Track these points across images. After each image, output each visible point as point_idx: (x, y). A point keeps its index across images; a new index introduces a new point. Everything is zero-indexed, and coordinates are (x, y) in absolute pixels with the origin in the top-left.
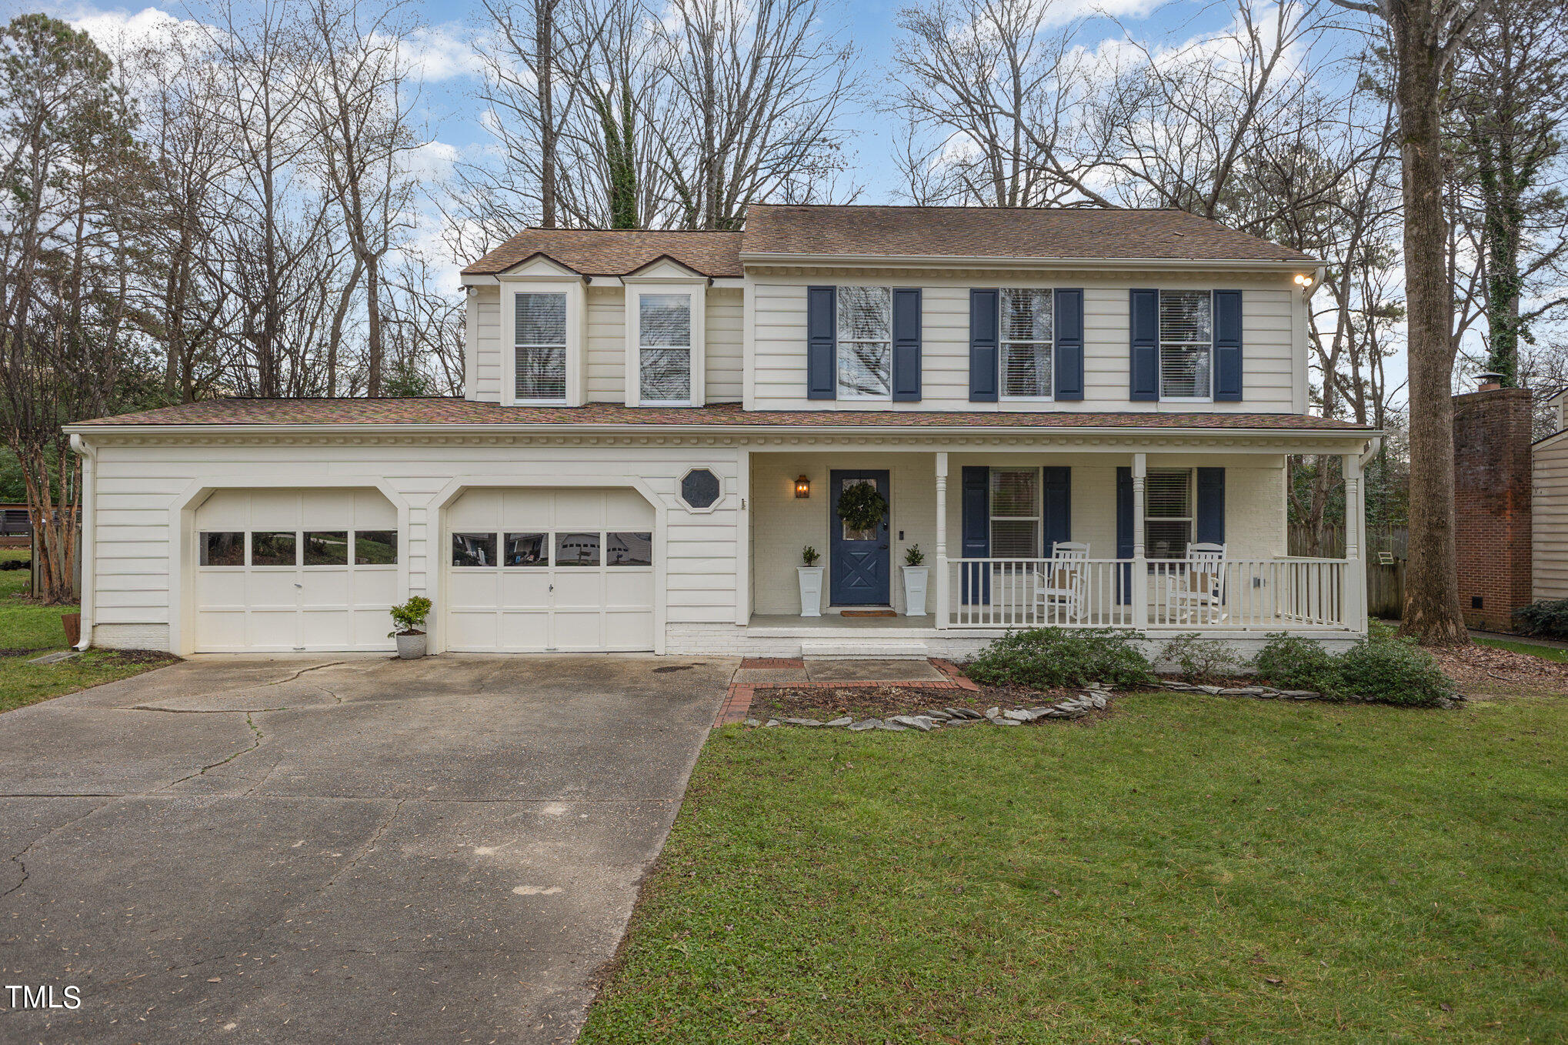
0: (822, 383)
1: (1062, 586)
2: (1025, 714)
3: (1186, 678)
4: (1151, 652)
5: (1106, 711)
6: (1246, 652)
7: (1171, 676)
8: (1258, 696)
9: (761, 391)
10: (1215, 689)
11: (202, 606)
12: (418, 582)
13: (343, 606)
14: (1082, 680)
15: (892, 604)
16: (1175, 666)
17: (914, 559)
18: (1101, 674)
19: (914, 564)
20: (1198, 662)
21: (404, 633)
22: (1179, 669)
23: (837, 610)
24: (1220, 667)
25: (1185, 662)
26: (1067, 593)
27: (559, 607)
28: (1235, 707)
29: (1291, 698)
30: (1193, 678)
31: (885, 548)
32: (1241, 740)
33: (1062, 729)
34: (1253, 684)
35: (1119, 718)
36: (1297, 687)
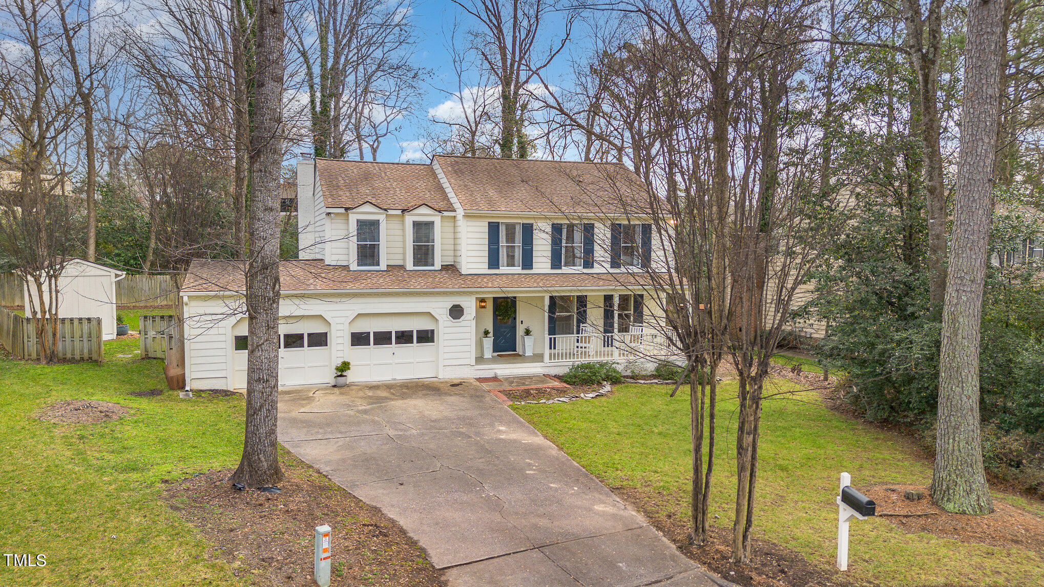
0: (494, 262)
1: (585, 343)
2: (591, 395)
3: (632, 378)
4: (620, 368)
5: (611, 392)
6: (651, 367)
7: (627, 377)
8: (656, 383)
9: (470, 266)
10: (643, 382)
11: (236, 368)
12: (340, 354)
13: (303, 365)
14: (601, 381)
15: (517, 350)
16: (629, 373)
17: (528, 332)
18: (608, 378)
19: (527, 335)
20: (637, 372)
21: (338, 376)
22: (630, 374)
23: (496, 354)
24: (644, 373)
25: (633, 372)
26: (587, 345)
27: (397, 361)
28: (650, 388)
29: (667, 384)
30: (634, 377)
31: (514, 327)
32: (653, 399)
33: (603, 399)
34: (654, 379)
35: (617, 394)
36: (669, 379)
